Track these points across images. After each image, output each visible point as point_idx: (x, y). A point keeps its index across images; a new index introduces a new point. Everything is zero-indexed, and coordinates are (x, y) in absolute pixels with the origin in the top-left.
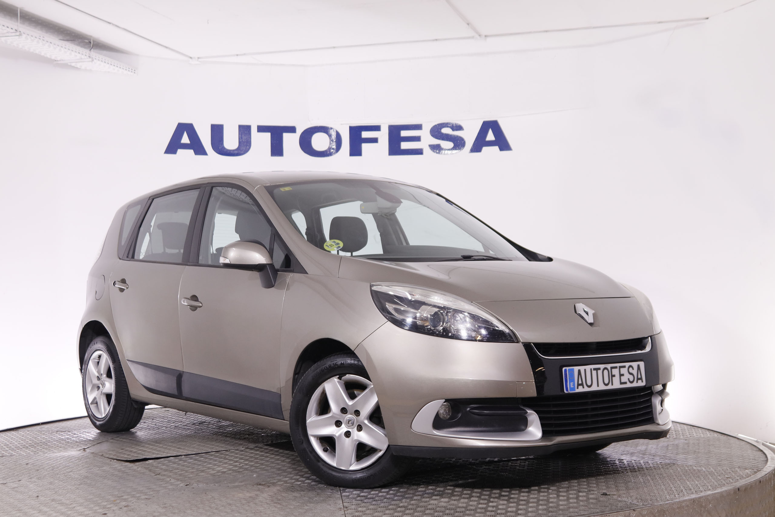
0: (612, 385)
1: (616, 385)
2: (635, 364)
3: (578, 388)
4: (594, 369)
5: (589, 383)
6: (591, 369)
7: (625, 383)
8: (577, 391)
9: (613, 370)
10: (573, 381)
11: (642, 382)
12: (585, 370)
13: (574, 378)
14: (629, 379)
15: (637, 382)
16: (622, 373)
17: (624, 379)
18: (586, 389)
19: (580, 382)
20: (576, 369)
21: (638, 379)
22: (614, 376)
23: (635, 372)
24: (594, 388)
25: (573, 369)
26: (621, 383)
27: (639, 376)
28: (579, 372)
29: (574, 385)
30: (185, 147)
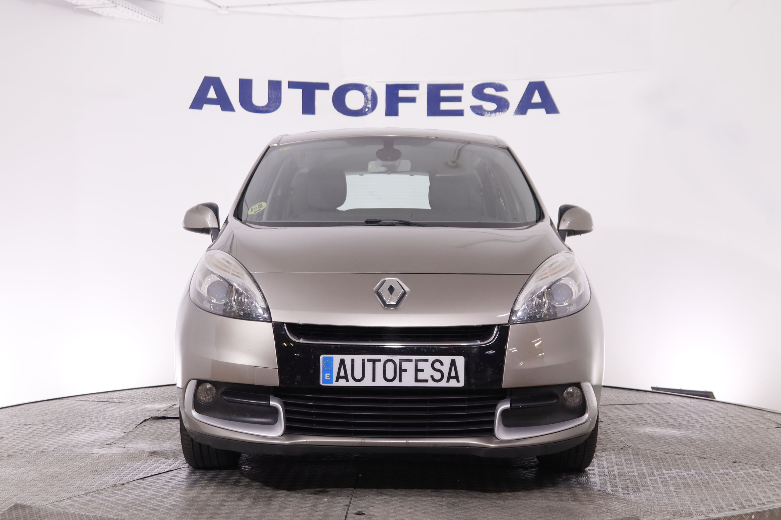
0: (400, 381)
1: (408, 381)
2: (447, 360)
3: (337, 381)
4: (369, 360)
5: (358, 377)
6: (364, 360)
7: (426, 381)
8: (335, 384)
9: (404, 363)
10: (331, 372)
11: (458, 381)
12: (353, 360)
13: (332, 368)
14: (432, 377)
15: (448, 381)
16: (419, 368)
17: (421, 376)
18: (352, 383)
19: (342, 373)
20: (337, 358)
22: (405, 371)
23: (445, 369)
24: (367, 382)
25: (333, 357)
26: (417, 381)
27: (453, 374)
28: (342, 362)
29: (331, 377)
30: (212, 102)
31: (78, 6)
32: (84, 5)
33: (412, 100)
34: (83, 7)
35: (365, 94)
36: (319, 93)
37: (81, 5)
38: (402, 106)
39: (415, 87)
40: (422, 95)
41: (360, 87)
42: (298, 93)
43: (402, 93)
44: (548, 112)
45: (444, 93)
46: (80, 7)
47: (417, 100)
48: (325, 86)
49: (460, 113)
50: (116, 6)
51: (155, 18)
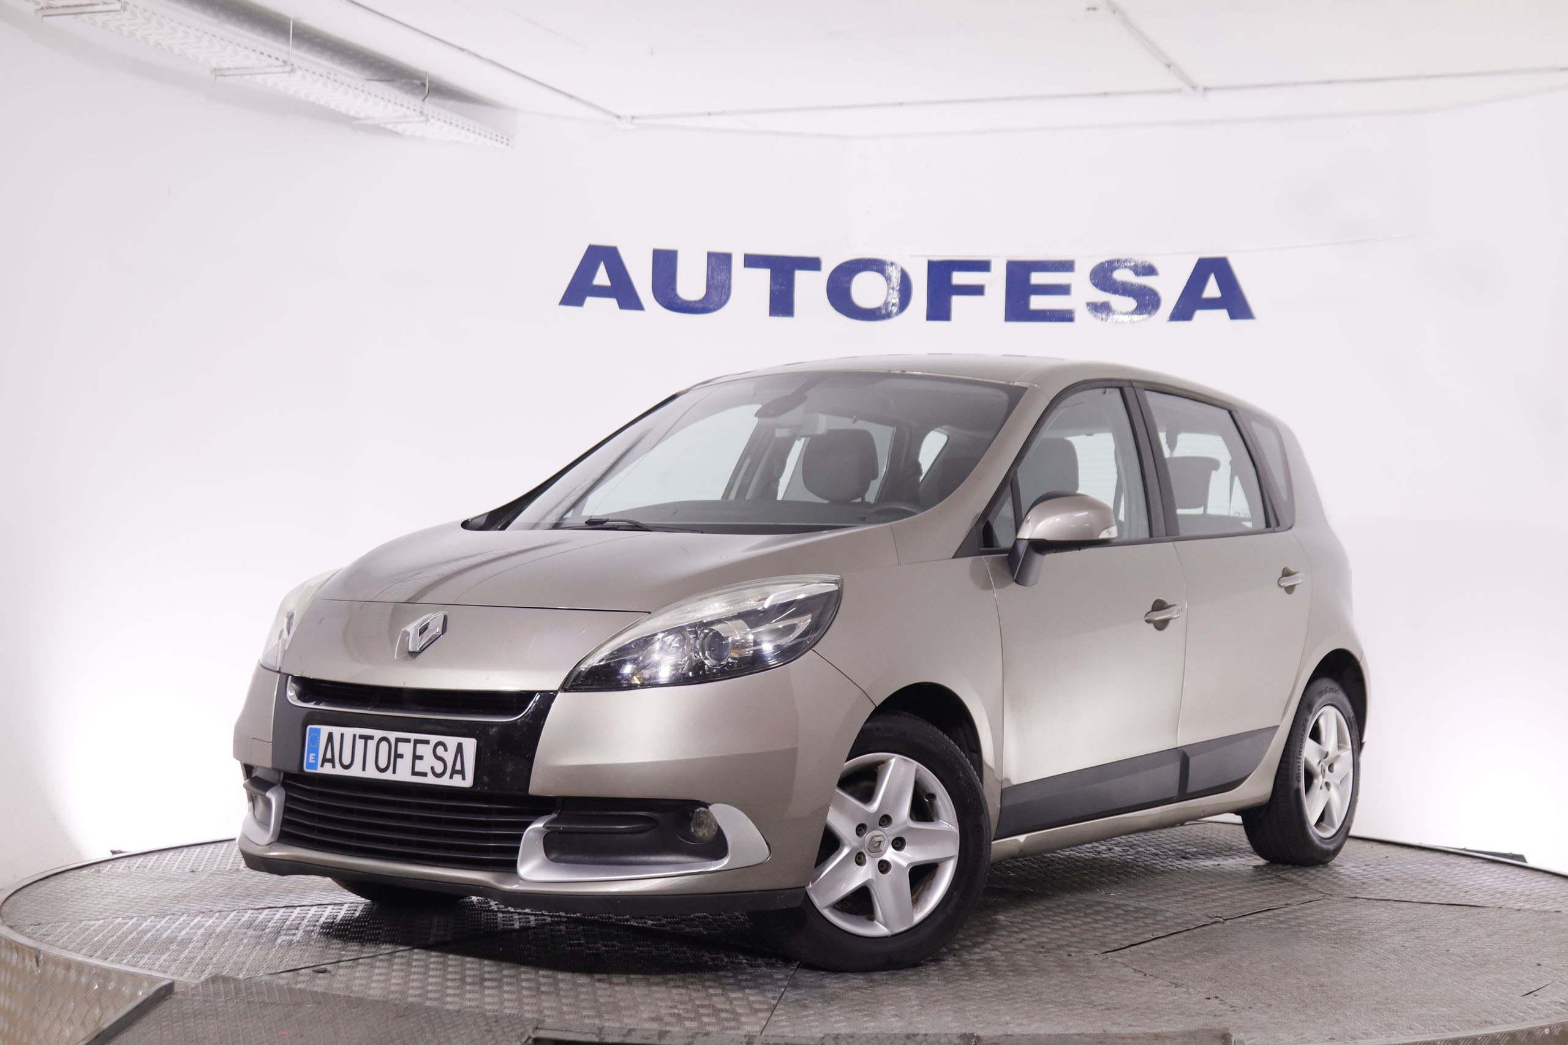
0: (394, 772)
1: (403, 774)
2: (452, 742)
3: (322, 766)
4: (361, 737)
5: (346, 761)
6: (354, 736)
7: (425, 774)
8: (320, 770)
9: (400, 744)
10: (316, 751)
11: (464, 778)
12: (342, 735)
13: (318, 746)
14: (432, 768)
15: (451, 777)
16: (418, 753)
17: (420, 766)
18: (339, 771)
19: (329, 756)
20: (325, 730)
21: (454, 772)
22: (401, 756)
23: (449, 757)
24: (355, 772)
25: (320, 730)
26: (414, 773)
27: (458, 767)
28: (330, 737)
29: (316, 758)
30: (601, 292)
31: (360, 119)
32: (370, 118)
33: (977, 290)
34: (369, 122)
35: (888, 279)
36: (801, 277)
37: (365, 119)
38: (958, 302)
39: (983, 266)
40: (995, 282)
41: (877, 266)
42: (764, 275)
43: (959, 278)
44: (1233, 316)
45: (1037, 278)
46: (363, 122)
47: (987, 290)
48: (813, 264)
49: (1065, 316)
50: (427, 120)
51: (499, 138)
